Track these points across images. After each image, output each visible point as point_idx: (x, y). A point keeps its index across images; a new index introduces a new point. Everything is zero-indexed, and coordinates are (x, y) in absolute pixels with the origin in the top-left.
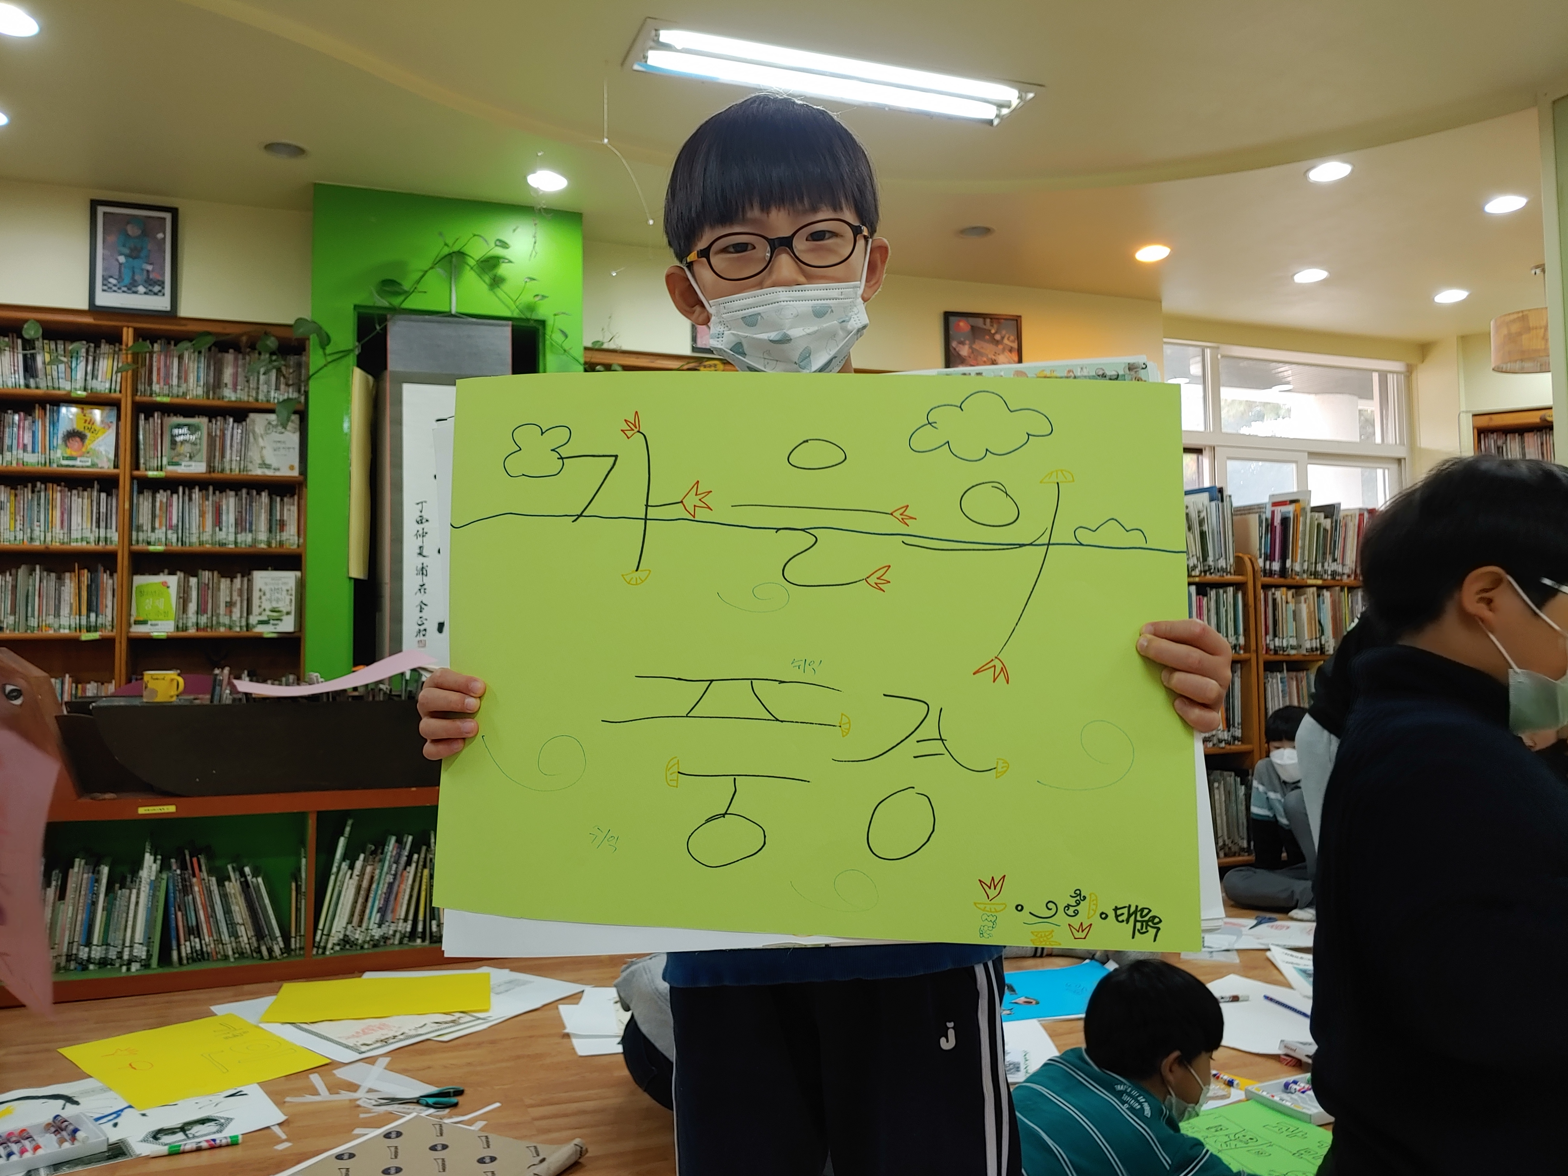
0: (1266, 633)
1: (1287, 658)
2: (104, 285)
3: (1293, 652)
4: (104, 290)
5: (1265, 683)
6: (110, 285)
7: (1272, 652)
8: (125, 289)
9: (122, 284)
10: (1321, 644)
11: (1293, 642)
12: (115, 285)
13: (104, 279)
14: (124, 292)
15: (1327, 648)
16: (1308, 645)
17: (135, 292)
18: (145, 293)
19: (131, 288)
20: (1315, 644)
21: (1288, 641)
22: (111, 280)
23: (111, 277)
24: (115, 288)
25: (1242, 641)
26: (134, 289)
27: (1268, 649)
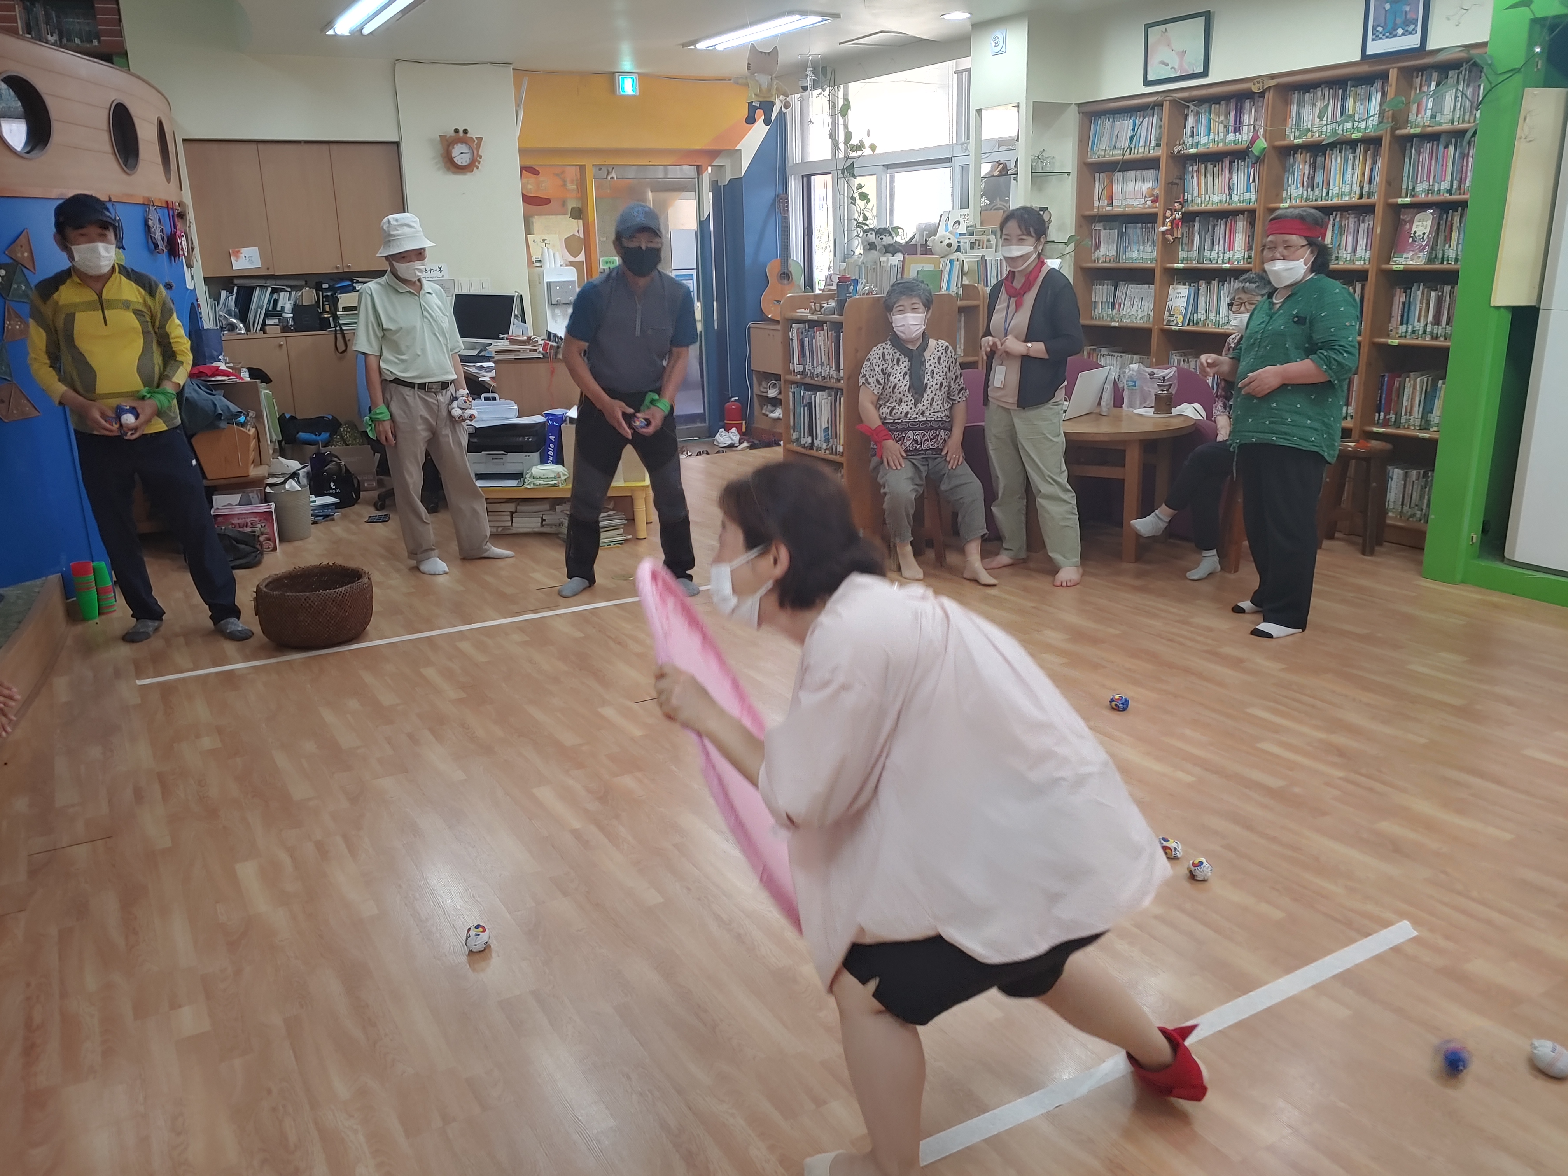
2: (1373, 35)
4: (1373, 40)
6: (1377, 34)
8: (1388, 34)
9: (1386, 31)
12: (1381, 33)
13: (1374, 28)
17: (1395, 36)
18: (1403, 34)
19: (1393, 33)
22: (1380, 29)
23: (1379, 26)
24: (1381, 36)
26: (1395, 33)
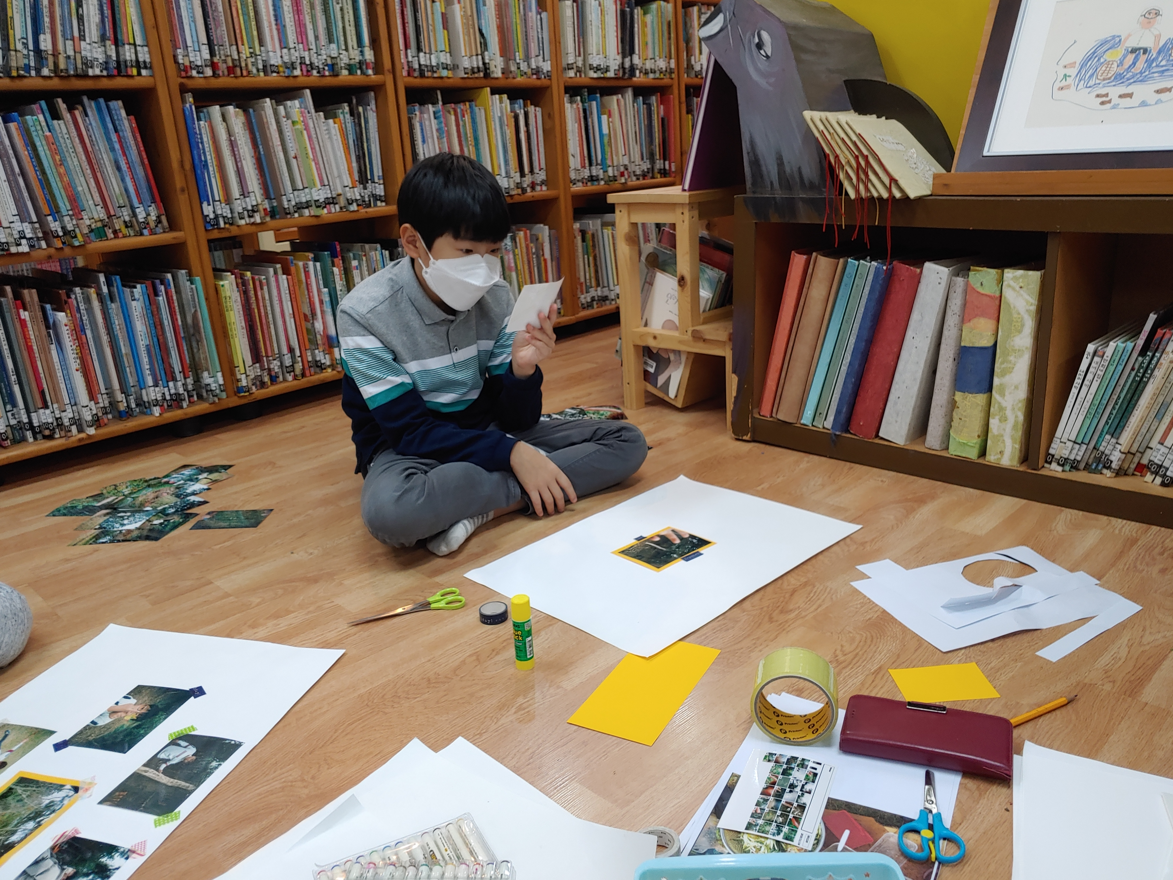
0: (407, 46)
1: (439, 83)
3: (445, 73)
5: (410, 120)
7: (416, 74)
10: (484, 64)
11: (445, 58)
15: (492, 68)
16: (466, 63)
20: (477, 62)
21: (438, 57)
25: (369, 55)
27: (411, 71)
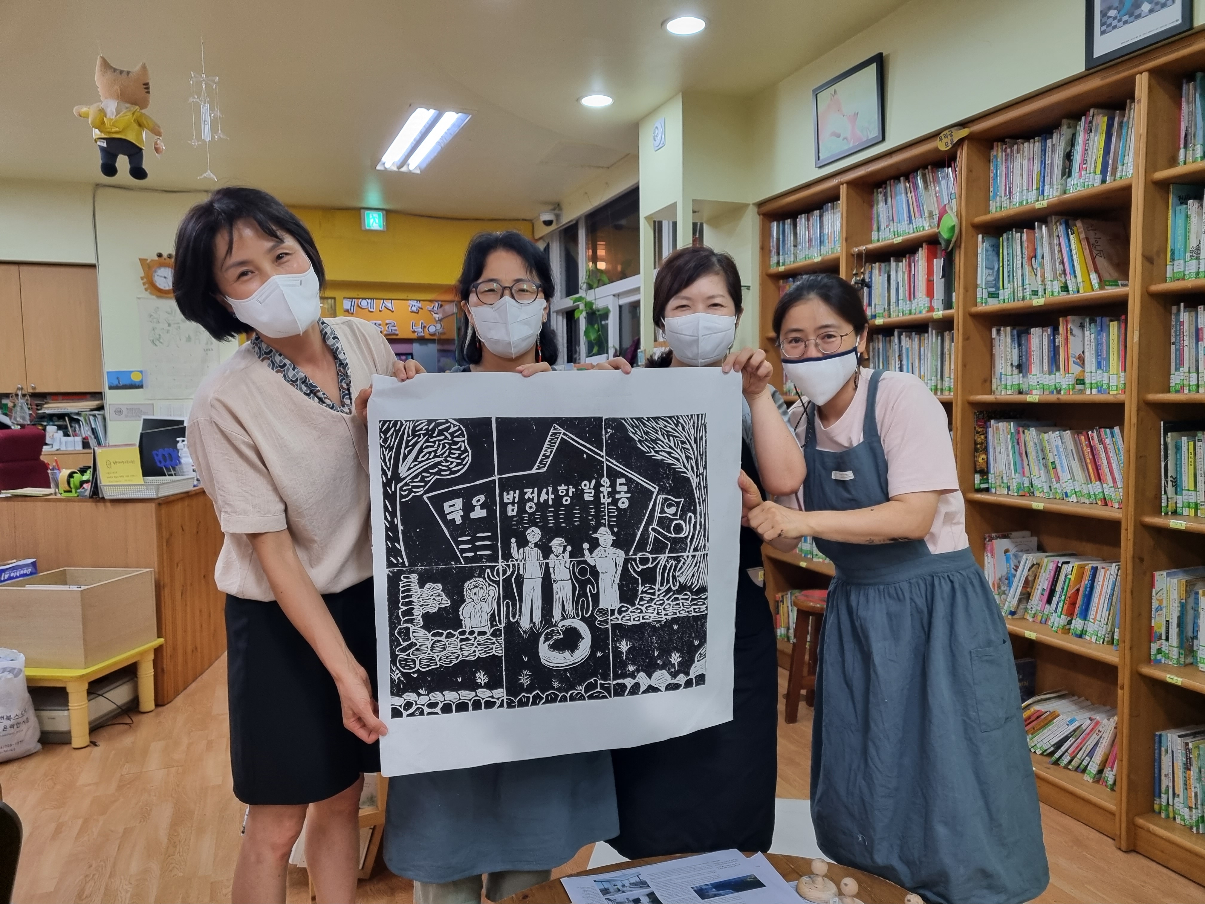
2: (1102, 24)
4: (1103, 33)
6: (1109, 21)
8: (1126, 18)
9: (1122, 13)
12: (1115, 18)
13: (1104, 14)
14: (1126, 22)
17: (1138, 17)
18: (1151, 11)
19: (1134, 14)
22: (1112, 13)
23: (1110, 8)
24: (1115, 23)
26: (1137, 12)
